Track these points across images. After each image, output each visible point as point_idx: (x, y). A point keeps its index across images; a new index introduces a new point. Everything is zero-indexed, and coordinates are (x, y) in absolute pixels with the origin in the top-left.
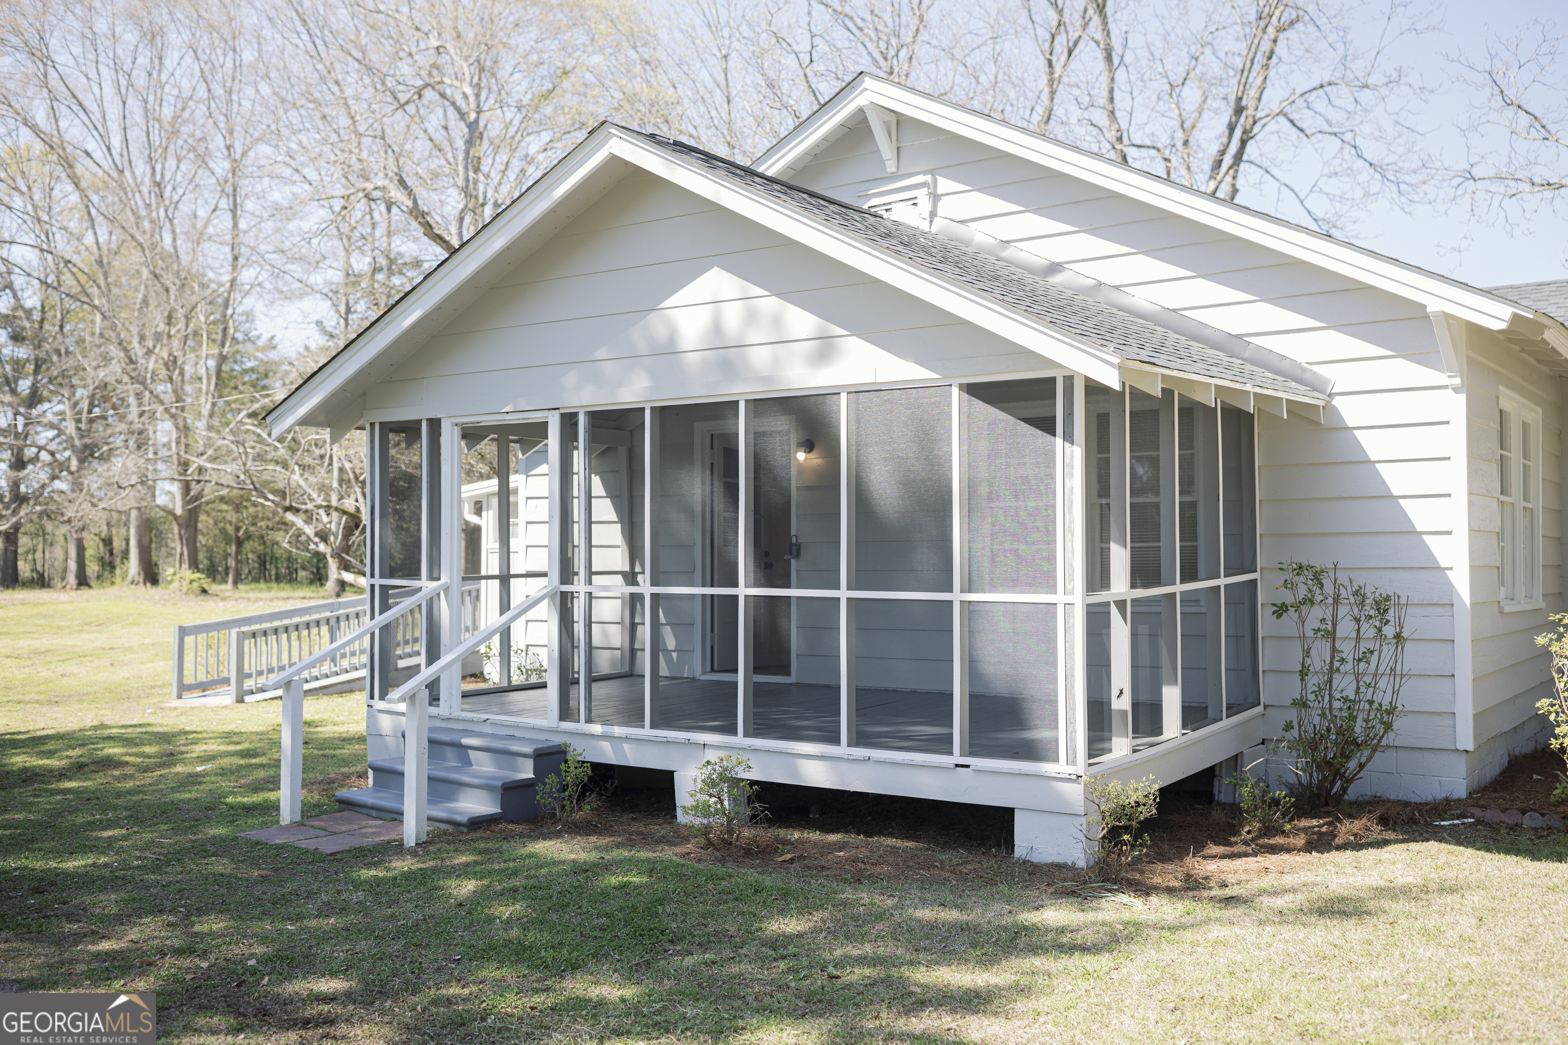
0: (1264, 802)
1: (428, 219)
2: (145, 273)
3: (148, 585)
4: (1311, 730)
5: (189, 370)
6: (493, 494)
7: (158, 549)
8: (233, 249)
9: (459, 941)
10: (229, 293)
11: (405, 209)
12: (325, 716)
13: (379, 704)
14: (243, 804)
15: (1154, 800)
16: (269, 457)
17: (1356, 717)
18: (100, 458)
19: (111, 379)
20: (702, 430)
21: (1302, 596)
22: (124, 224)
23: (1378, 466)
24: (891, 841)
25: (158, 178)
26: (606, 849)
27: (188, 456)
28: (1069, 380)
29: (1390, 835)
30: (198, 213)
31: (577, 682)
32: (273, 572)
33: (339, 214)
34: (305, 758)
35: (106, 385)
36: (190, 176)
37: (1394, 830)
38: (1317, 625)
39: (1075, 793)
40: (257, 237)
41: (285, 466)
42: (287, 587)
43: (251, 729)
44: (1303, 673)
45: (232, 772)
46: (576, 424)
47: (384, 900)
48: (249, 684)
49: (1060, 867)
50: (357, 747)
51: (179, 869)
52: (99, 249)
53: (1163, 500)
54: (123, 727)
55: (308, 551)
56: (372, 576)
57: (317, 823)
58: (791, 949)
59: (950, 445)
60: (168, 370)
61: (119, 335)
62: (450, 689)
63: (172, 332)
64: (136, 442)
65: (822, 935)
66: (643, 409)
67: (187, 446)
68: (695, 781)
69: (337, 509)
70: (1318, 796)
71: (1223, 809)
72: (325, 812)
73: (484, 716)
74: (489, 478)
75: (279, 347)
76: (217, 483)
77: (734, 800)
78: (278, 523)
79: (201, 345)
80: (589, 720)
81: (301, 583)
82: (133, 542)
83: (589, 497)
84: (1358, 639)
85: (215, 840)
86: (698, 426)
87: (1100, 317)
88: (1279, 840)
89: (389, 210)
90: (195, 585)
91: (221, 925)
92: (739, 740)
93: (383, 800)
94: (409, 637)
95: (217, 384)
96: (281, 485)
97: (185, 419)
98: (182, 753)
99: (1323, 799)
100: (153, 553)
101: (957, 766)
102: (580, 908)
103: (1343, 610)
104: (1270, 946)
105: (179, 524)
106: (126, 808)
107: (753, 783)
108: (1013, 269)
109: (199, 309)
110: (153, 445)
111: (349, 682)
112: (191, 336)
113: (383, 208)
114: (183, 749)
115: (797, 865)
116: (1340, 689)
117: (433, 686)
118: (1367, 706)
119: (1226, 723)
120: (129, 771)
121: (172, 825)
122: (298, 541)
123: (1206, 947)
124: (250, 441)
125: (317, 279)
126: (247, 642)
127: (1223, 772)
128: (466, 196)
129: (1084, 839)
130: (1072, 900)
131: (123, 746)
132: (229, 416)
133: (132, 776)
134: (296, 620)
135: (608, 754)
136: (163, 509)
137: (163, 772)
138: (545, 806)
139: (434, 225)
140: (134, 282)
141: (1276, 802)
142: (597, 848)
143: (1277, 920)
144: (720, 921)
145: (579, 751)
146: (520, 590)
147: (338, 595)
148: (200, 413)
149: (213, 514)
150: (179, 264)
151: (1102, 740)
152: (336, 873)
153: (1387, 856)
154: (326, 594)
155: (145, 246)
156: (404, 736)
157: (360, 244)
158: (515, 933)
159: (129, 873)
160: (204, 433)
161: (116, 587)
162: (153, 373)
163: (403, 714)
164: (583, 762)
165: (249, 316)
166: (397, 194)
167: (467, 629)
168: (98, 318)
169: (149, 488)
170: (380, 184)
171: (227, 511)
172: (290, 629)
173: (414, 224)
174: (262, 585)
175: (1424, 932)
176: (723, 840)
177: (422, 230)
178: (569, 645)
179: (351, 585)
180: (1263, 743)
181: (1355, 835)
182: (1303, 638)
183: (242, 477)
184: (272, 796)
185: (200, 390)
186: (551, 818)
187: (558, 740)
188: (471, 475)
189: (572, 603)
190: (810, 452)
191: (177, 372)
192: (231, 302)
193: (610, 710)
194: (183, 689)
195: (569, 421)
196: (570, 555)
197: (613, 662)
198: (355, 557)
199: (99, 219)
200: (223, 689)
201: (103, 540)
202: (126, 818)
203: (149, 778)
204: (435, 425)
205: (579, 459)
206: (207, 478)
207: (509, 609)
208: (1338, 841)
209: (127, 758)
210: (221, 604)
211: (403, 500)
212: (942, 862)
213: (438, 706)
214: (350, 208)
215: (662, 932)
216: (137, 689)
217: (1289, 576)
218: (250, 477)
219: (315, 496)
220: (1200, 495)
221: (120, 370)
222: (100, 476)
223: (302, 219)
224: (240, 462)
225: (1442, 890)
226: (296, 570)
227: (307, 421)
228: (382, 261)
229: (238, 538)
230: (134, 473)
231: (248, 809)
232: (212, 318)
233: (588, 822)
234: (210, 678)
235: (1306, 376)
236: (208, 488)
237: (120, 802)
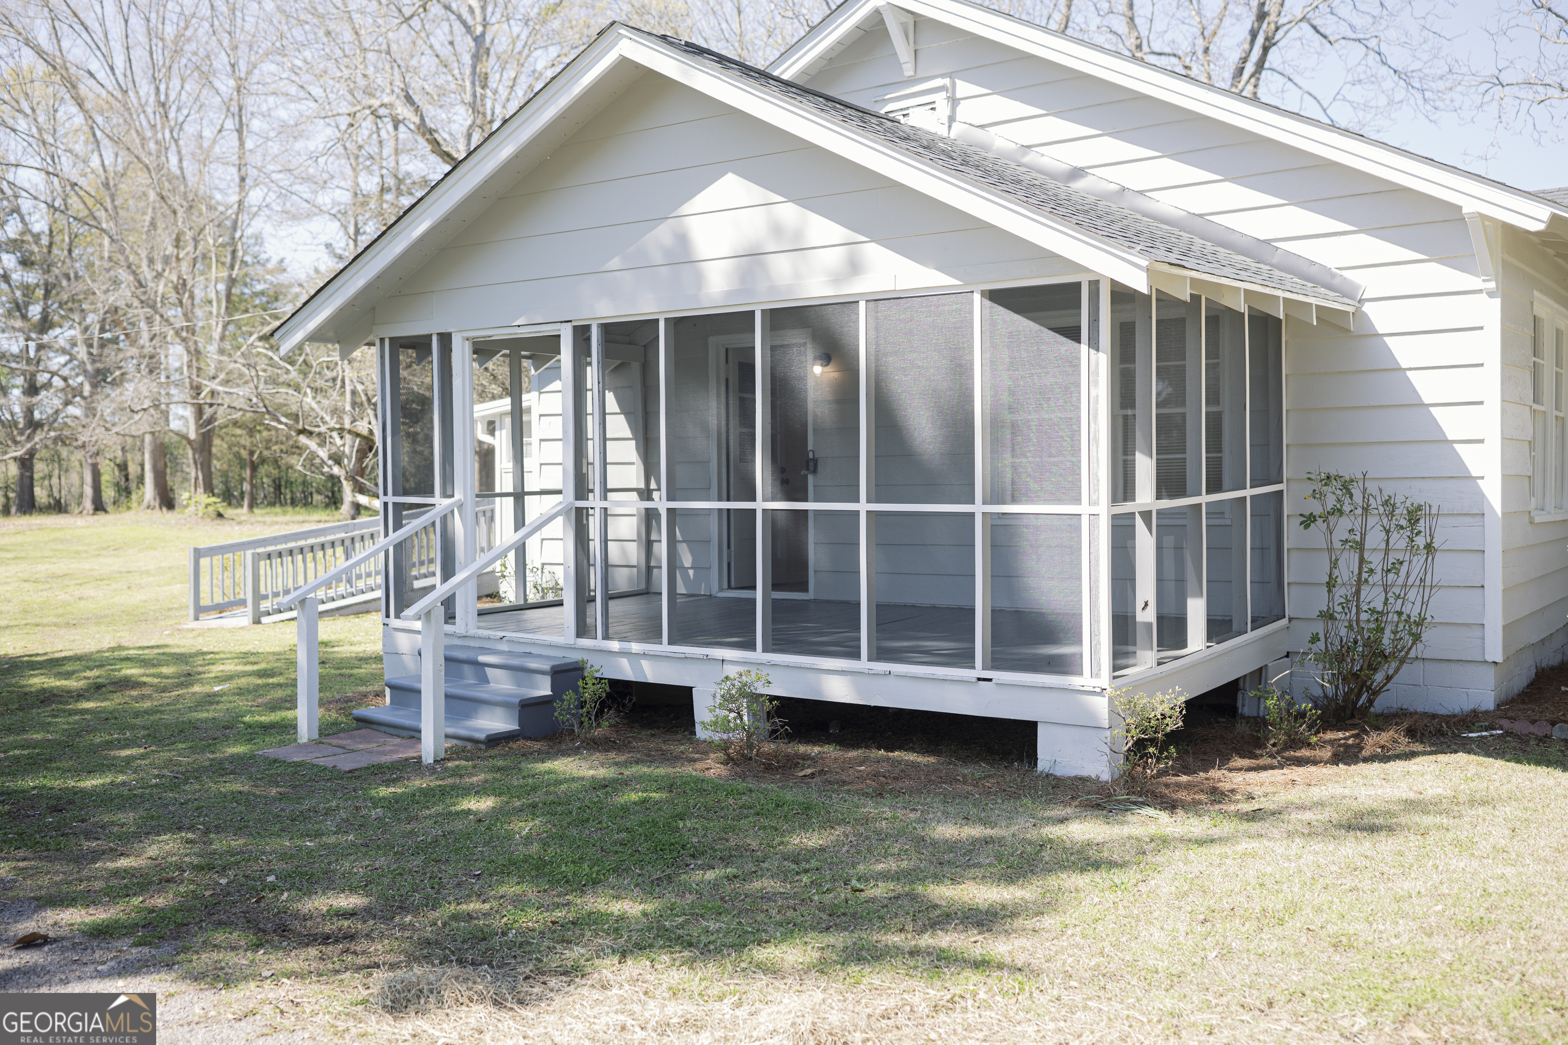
0: (1290, 714)
1: (436, 135)
2: (152, 196)
3: (164, 509)
4: (1337, 643)
5: (199, 293)
6: (506, 414)
7: (173, 474)
8: (240, 169)
9: (479, 856)
10: (237, 215)
11: (412, 127)
12: (342, 637)
13: (394, 622)
14: (261, 723)
15: (1181, 712)
16: (281, 380)
17: (1383, 629)
18: (114, 383)
19: (121, 303)
20: (716, 344)
21: (1329, 507)
22: (129, 145)
23: (1409, 373)
24: (911, 757)
25: (163, 98)
26: (625, 764)
27: (199, 380)
28: (1095, 285)
29: (1417, 747)
30: (204, 134)
31: (593, 600)
32: (288, 496)
33: (345, 131)
34: (322, 678)
35: (116, 309)
36: (195, 96)
37: (1422, 742)
38: (1346, 536)
39: (1101, 705)
40: (264, 156)
41: (297, 389)
42: (303, 510)
43: (268, 649)
44: (1331, 585)
45: (249, 692)
46: (588, 339)
47: (403, 816)
48: (265, 605)
49: (1083, 780)
50: (374, 666)
51: (197, 787)
52: (105, 171)
53: (1188, 410)
54: (140, 648)
55: (323, 474)
56: (385, 494)
57: (335, 742)
58: (814, 863)
59: (971, 352)
60: (178, 293)
61: (127, 258)
62: (466, 606)
63: (181, 256)
64: (147, 366)
65: (845, 849)
66: (657, 321)
67: (199, 369)
68: (714, 696)
69: (350, 432)
70: (1344, 708)
71: (1247, 723)
72: (343, 730)
73: (501, 634)
74: (501, 397)
75: (289, 269)
76: (229, 407)
77: (753, 714)
78: (292, 447)
79: (210, 267)
80: (606, 637)
81: (316, 507)
82: (148, 467)
83: (603, 414)
84: (1387, 551)
85: (234, 758)
86: (712, 340)
87: (1125, 222)
88: (1305, 753)
89: (396, 128)
90: (211, 509)
91: (241, 842)
92: (759, 655)
93: (401, 718)
94: (424, 558)
95: (227, 308)
96: (294, 408)
97: (196, 342)
98: (200, 673)
99: (1348, 712)
100: (168, 478)
101: (979, 679)
102: (600, 823)
103: (1372, 521)
104: (1300, 857)
105: (193, 449)
106: (144, 728)
107: (772, 698)
108: (1034, 175)
109: (207, 231)
110: (166, 369)
111: (365, 602)
112: (200, 259)
113: (390, 127)
114: (200, 669)
115: (817, 779)
116: (1367, 600)
117: (449, 603)
118: (1396, 618)
119: (1251, 635)
120: (146, 691)
121: (190, 744)
122: (312, 465)
123: (1234, 859)
124: (262, 364)
125: (324, 199)
126: (262, 563)
127: (1247, 685)
128: (473, 112)
129: (1108, 751)
130: (1097, 812)
131: (140, 667)
132: (240, 340)
133: (149, 697)
134: (311, 541)
135: (626, 671)
136: (177, 434)
137: (181, 692)
138: (563, 723)
139: (441, 142)
140: (142, 204)
141: (1302, 715)
142: (616, 764)
143: (1306, 832)
144: (741, 835)
145: (596, 667)
146: (535, 507)
147: (353, 518)
148: (211, 338)
149: (227, 438)
150: (186, 186)
151: (1126, 654)
152: (354, 790)
153: (1415, 767)
154: (341, 517)
155: (151, 167)
156: (420, 654)
157: (368, 163)
158: (535, 848)
159: (147, 791)
160: (215, 357)
161: (132, 512)
162: (163, 297)
163: (419, 632)
164: (601, 679)
165: (258, 239)
166: (404, 111)
167: (482, 550)
168: (106, 241)
169: (162, 412)
170: (386, 100)
171: (240, 436)
172: (305, 550)
173: (422, 142)
174: (278, 509)
175: (1457, 843)
176: (743, 755)
177: (429, 147)
178: (585, 562)
179: (367, 508)
180: (1287, 656)
181: (1383, 747)
182: (1330, 550)
183: (255, 400)
184: (289, 714)
185: (211, 313)
186: (569, 735)
187: (575, 657)
188: (483, 395)
189: (587, 520)
190: (827, 365)
191: (187, 295)
192: (239, 223)
193: (627, 627)
194: (199, 610)
195: (582, 333)
196: (584, 471)
197: (630, 579)
198: (369, 480)
199: (105, 142)
200: (239, 610)
201: (118, 466)
202: (144, 737)
203: (167, 697)
204: (446, 339)
205: (592, 375)
206: (220, 401)
207: (524, 525)
208: (1365, 753)
209: (144, 679)
210: (237, 528)
211: (416, 423)
212: (964, 776)
213: (454, 624)
214: (356, 125)
215: (683, 847)
216: (154, 611)
217: (1317, 486)
218: (263, 400)
219: (328, 418)
220: (1226, 406)
221: (130, 294)
222: (113, 401)
223: (308, 138)
224: (252, 385)
225: (1472, 802)
226: (311, 494)
227: (316, 337)
228: (390, 181)
229: (252, 462)
230: (146, 397)
231: (266, 728)
232: (220, 240)
233: (606, 738)
234: (226, 599)
235: (1336, 282)
236: (221, 411)
237: (138, 721)
